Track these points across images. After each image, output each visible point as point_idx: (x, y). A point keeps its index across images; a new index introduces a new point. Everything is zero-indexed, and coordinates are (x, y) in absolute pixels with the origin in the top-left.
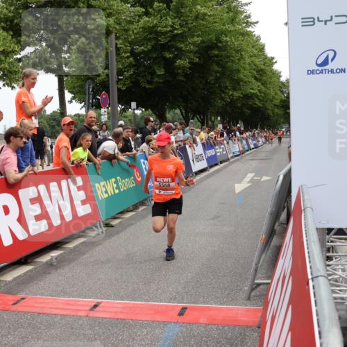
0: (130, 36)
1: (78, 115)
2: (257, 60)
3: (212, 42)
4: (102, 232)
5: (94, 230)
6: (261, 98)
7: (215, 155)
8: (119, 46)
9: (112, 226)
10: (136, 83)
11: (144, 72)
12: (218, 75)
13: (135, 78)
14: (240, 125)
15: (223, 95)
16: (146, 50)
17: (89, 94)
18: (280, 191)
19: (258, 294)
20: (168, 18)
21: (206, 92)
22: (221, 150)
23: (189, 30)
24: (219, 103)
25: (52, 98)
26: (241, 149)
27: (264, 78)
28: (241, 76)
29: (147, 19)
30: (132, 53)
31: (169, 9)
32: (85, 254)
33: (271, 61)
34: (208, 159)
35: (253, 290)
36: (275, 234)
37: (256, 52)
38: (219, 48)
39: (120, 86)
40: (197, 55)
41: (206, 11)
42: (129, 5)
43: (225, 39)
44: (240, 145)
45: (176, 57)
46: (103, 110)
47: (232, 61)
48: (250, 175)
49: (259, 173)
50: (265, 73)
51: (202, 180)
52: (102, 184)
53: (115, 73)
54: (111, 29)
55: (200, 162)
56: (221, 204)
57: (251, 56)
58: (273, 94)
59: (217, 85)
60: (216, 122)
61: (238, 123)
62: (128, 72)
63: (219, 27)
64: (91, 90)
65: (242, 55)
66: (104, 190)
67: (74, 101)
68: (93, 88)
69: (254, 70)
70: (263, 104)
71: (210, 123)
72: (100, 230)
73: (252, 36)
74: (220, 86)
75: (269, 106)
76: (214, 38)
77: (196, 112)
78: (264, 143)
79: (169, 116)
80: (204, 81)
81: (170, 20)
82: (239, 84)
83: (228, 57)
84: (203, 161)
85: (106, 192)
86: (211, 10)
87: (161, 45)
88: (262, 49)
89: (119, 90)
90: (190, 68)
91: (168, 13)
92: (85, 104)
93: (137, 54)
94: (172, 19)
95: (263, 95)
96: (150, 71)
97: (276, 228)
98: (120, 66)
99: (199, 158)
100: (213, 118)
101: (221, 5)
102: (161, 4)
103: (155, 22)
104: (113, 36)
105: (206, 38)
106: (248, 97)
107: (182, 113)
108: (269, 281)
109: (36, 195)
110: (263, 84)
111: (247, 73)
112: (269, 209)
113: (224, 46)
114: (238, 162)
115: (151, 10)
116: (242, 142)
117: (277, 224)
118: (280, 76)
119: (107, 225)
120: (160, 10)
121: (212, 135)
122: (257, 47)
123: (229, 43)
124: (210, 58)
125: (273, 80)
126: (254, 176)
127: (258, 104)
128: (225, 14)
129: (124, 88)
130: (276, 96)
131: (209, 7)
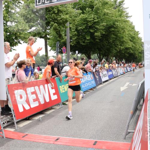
2: (131, 33)
3: (112, 25)
4: (62, 107)
5: (59, 106)
6: (133, 49)
7: (112, 74)
8: (70, 27)
9: (66, 105)
10: (78, 43)
11: (82, 38)
12: (114, 39)
13: (78, 40)
14: (124, 61)
15: (116, 48)
16: (82, 28)
17: (58, 47)
18: (139, 91)
19: (129, 136)
20: (92, 15)
21: (108, 47)
22: (115, 72)
23: (101, 20)
24: (114, 51)
25: (42, 48)
26: (124, 72)
27: (134, 40)
28: (124, 39)
29: (83, 15)
30: (76, 30)
31: (93, 11)
33: (137, 33)
34: (109, 76)
35: (127, 135)
37: (131, 29)
38: (114, 28)
39: (71, 44)
40: (104, 31)
41: (108, 12)
42: (76, 9)
43: (117, 24)
44: (123, 70)
45: (96, 31)
46: (63, 54)
47: (120, 33)
48: (128, 83)
49: (131, 82)
50: (135, 38)
51: (106, 85)
52: (62, 86)
53: (69, 39)
54: (67, 20)
55: (105, 77)
56: (114, 96)
57: (129, 31)
58: (138, 47)
59: (113, 43)
60: (113, 60)
61: (122, 60)
62: (74, 38)
63: (114, 18)
64: (58, 46)
65: (124, 30)
66: (63, 89)
67: (51, 50)
68: (60, 45)
69: (130, 37)
70: (134, 52)
71: (110, 60)
72: (61, 106)
73: (129, 22)
74: (115, 44)
75: (137, 53)
76: (112, 23)
77: (104, 55)
79: (92, 57)
80: (108, 42)
81: (93, 15)
82: (123, 43)
83: (118, 31)
84: (106, 77)
85: (64, 90)
86: (111, 11)
87: (89, 26)
88: (133, 28)
89: (71, 46)
90: (101, 36)
91: (92, 13)
92: (56, 52)
93: (79, 30)
94: (94, 15)
96: (84, 38)
97: (138, 107)
98: (71, 35)
99: (105, 76)
100: (111, 58)
101: (115, 9)
102: (89, 9)
103: (86, 16)
104: (68, 23)
105: (109, 23)
106: (127, 49)
107: (98, 56)
108: (134, 131)
109: (34, 90)
110: (134, 43)
111: (126, 38)
112: (135, 99)
113: (116, 27)
114: (123, 77)
115: (85, 11)
117: (139, 105)
118: (141, 40)
119: (64, 104)
120: (89, 12)
121: (111, 65)
122: (131, 27)
123: (118, 25)
124: (110, 32)
125: (138, 41)
126: (129, 84)
127: (132, 52)
128: (117, 13)
129: (73, 45)
130: (140, 49)
131: (110, 10)
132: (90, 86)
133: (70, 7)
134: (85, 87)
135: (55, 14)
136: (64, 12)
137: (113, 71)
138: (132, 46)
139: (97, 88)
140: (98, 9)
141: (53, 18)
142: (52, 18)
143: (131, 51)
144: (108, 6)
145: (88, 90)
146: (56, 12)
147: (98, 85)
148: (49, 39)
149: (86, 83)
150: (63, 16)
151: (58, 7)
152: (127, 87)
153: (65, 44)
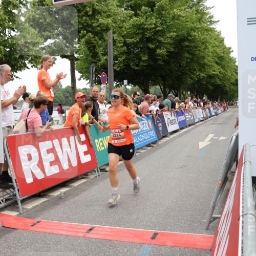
0: (123, 31)
1: (85, 89)
2: (218, 49)
3: (185, 37)
4: (99, 176)
5: (93, 174)
6: (220, 78)
7: (185, 120)
8: (115, 38)
9: (107, 171)
10: (128, 66)
11: (134, 57)
12: (189, 60)
13: (127, 62)
14: (205, 98)
15: (192, 76)
16: (135, 41)
17: (93, 74)
20: (153, 18)
21: (179, 73)
22: (190, 116)
23: (167, 27)
24: (189, 81)
25: (66, 75)
26: (205, 116)
27: (223, 63)
28: (206, 61)
29: (136, 18)
30: (125, 44)
31: (153, 12)
32: (85, 191)
33: (229, 50)
34: (180, 123)
36: (227, 180)
37: (217, 43)
38: (190, 41)
39: (116, 68)
40: (173, 46)
41: (180, 13)
42: (123, 9)
43: (193, 34)
44: (204, 113)
45: (158, 47)
46: (102, 86)
47: (199, 50)
48: (211, 136)
49: (217, 134)
50: (224, 59)
51: (174, 138)
52: (100, 139)
53: (112, 59)
54: (110, 26)
55: (173, 125)
56: (187, 156)
57: (213, 47)
58: (230, 75)
59: (188, 68)
60: (187, 96)
62: (121, 57)
63: (189, 25)
64: (94, 71)
65: (206, 46)
66: (101, 144)
67: (82, 79)
68: (96, 71)
69: (216, 56)
70: (222, 83)
71: (182, 96)
73: (215, 31)
74: (190, 69)
75: (227, 84)
76: (186, 33)
77: (172, 88)
78: (222, 112)
79: (152, 89)
80: (178, 65)
82: (204, 67)
83: (196, 47)
84: (175, 125)
85: (103, 146)
86: (184, 13)
87: (146, 38)
88: (222, 41)
89: (115, 71)
90: (167, 56)
91: (152, 14)
92: (90, 81)
93: (129, 44)
95: (222, 76)
96: (138, 57)
97: (228, 175)
98: (116, 53)
99: (172, 122)
100: (184, 92)
101: (191, 8)
102: (147, 8)
103: (143, 21)
104: (111, 32)
105: (180, 33)
106: (210, 77)
107: (161, 89)
108: (220, 216)
109: (51, 147)
110: (222, 68)
111: (210, 59)
112: (224, 162)
113: (193, 39)
114: (202, 126)
115: (139, 12)
116: (205, 111)
117: (229, 173)
118: (235, 62)
119: (103, 170)
120: (146, 13)
122: (218, 40)
123: (197, 37)
124: (182, 48)
125: (230, 65)
126: (214, 136)
127: (219, 82)
128: (194, 15)
129: (118, 70)
130: (232, 77)
131: (182, 10)
132: (146, 139)
133: (115, 4)
134: (138, 141)
135: (89, 16)
136: (104, 12)
137: (186, 114)
138: (220, 72)
139: (160, 143)
140: (162, 8)
141: (85, 24)
142: (83, 24)
143: (217, 81)
144: (179, 4)
145: (143, 147)
146: (90, 13)
147: (160, 137)
148: (77, 59)
149: (139, 134)
150: (103, 21)
151: (93, 5)
152: (209, 141)
153: (105, 68)
